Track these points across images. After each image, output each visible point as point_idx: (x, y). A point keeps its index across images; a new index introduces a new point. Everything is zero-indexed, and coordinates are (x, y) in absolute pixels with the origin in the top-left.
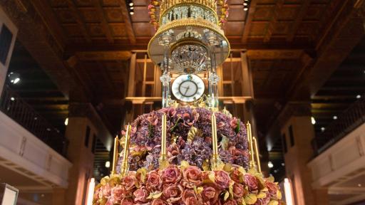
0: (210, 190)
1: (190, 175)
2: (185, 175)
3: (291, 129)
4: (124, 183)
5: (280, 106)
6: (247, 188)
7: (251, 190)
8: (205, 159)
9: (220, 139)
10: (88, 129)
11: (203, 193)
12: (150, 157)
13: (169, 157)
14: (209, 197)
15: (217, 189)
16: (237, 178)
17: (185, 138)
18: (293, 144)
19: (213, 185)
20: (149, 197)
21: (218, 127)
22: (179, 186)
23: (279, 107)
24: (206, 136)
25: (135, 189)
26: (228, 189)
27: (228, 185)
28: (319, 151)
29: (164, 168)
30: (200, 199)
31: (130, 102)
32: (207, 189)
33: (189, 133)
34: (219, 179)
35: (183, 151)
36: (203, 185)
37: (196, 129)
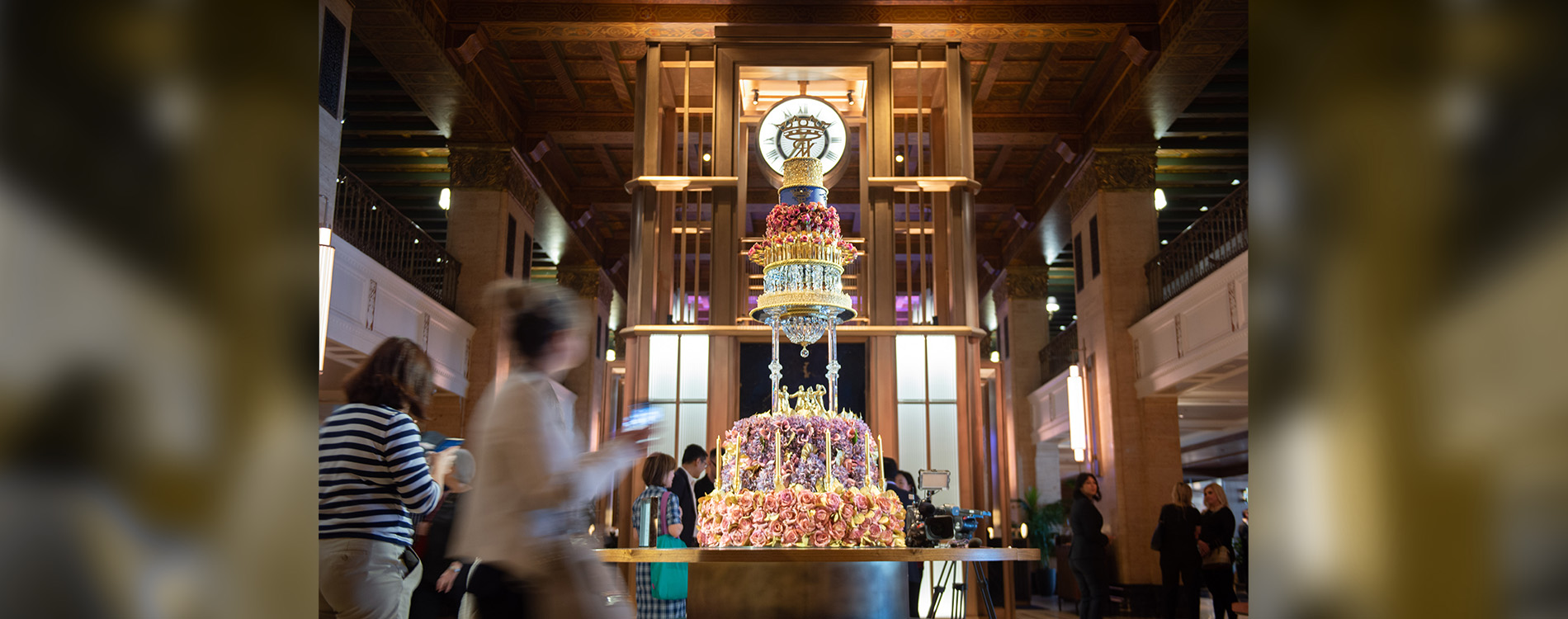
0: (822, 513)
1: (804, 499)
2: (799, 500)
3: (1093, 223)
4: (741, 503)
5: (1072, 155)
6: (856, 508)
7: (860, 510)
8: (818, 478)
9: (834, 454)
10: (512, 223)
11: (815, 516)
12: (762, 473)
13: (782, 475)
14: (820, 519)
15: (828, 511)
16: (847, 500)
17: (799, 455)
18: (1096, 271)
19: (825, 509)
20: (766, 519)
21: (833, 441)
22: (794, 509)
23: (1069, 158)
24: (820, 451)
25: (753, 510)
26: (838, 512)
27: (838, 507)
28: (1167, 291)
29: (779, 492)
30: (813, 521)
31: (649, 189)
32: (819, 511)
33: (803, 450)
34: (831, 502)
35: (797, 470)
36: (815, 508)
37: (810, 445)
